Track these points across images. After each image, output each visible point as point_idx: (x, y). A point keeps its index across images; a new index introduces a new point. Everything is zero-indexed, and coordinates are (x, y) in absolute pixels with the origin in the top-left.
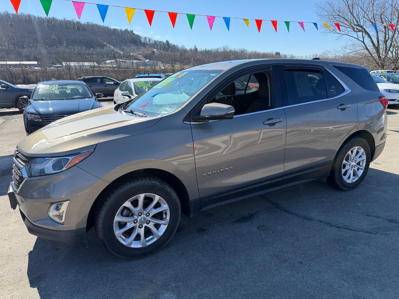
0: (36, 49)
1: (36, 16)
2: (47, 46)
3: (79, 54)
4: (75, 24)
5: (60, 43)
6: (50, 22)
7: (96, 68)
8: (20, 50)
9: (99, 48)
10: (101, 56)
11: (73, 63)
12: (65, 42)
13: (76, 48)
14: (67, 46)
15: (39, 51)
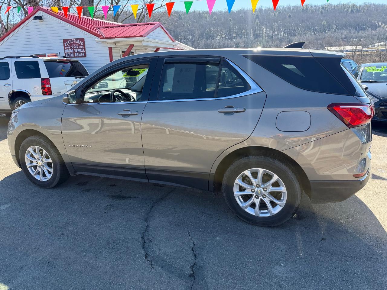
0: (305, 35)
1: (313, 4)
2: (316, 33)
3: (346, 38)
4: (349, 6)
5: (329, 28)
6: (324, 8)
7: (358, 52)
8: (291, 38)
9: (370, 29)
10: (371, 39)
11: (334, 47)
12: (334, 27)
13: (344, 32)
14: (335, 31)
15: (307, 38)
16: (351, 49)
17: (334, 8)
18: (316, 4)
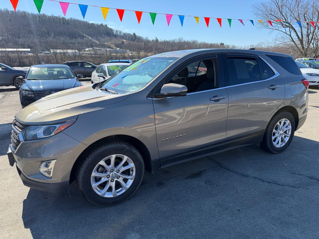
0: (30, 39)
2: (38, 37)
3: (64, 43)
4: (60, 19)
5: (49, 34)
6: (41, 17)
8: (16, 39)
9: (79, 38)
10: (81, 45)
11: (59, 50)
12: (52, 34)
13: (61, 38)
14: (54, 37)
15: (32, 41)
16: (72, 52)
17: (49, 18)
18: (33, 13)
